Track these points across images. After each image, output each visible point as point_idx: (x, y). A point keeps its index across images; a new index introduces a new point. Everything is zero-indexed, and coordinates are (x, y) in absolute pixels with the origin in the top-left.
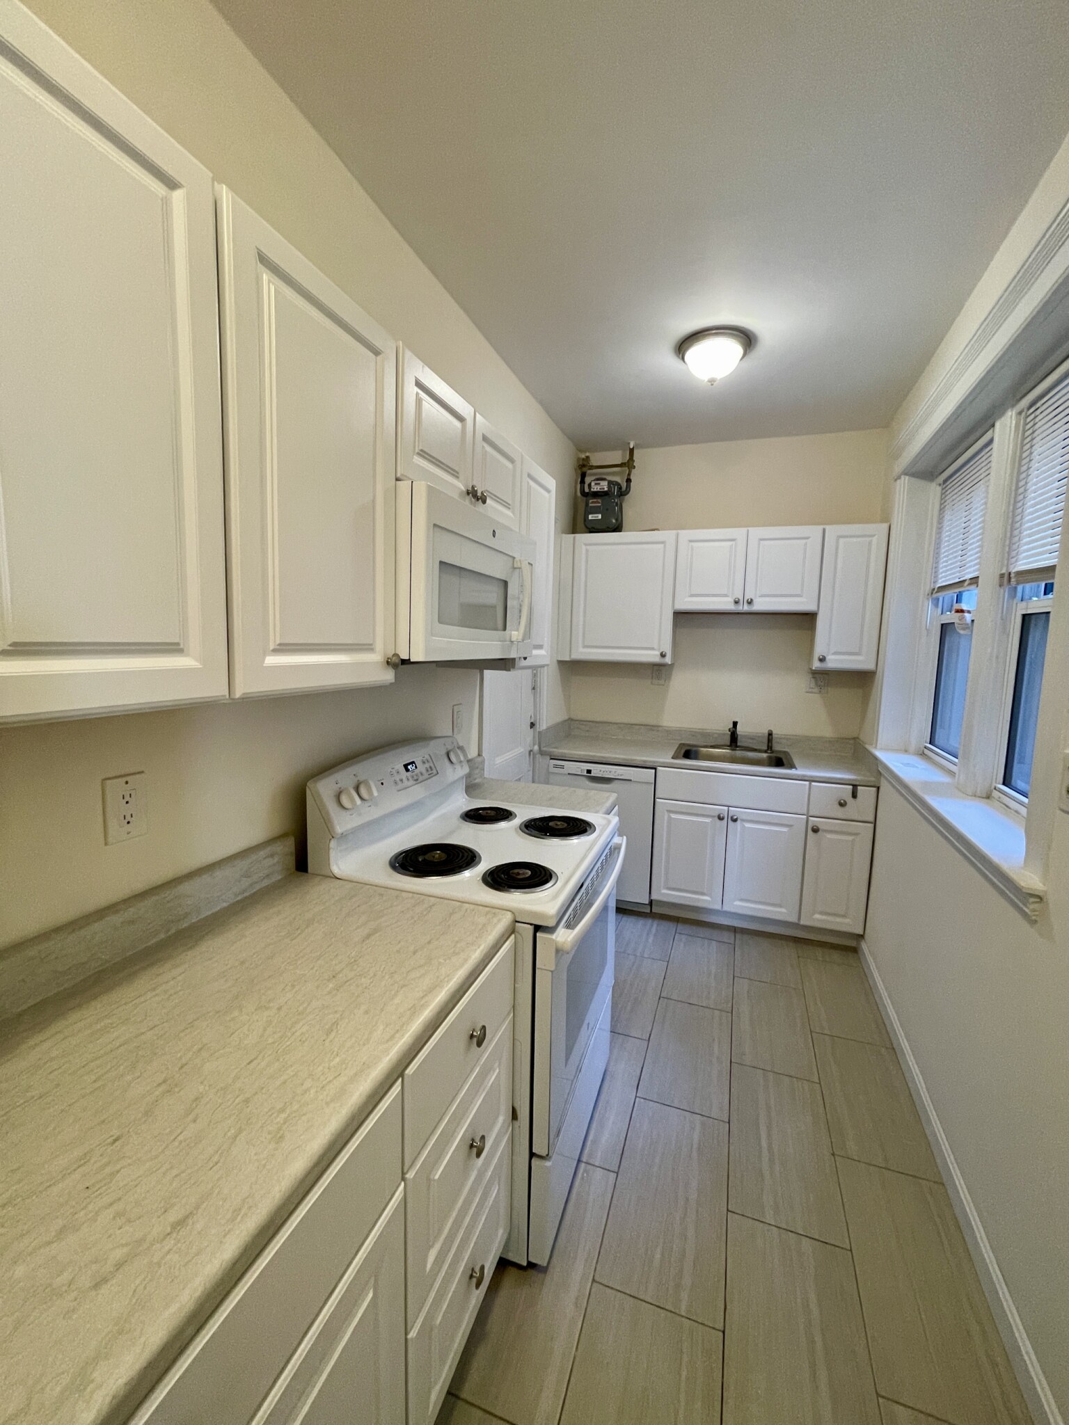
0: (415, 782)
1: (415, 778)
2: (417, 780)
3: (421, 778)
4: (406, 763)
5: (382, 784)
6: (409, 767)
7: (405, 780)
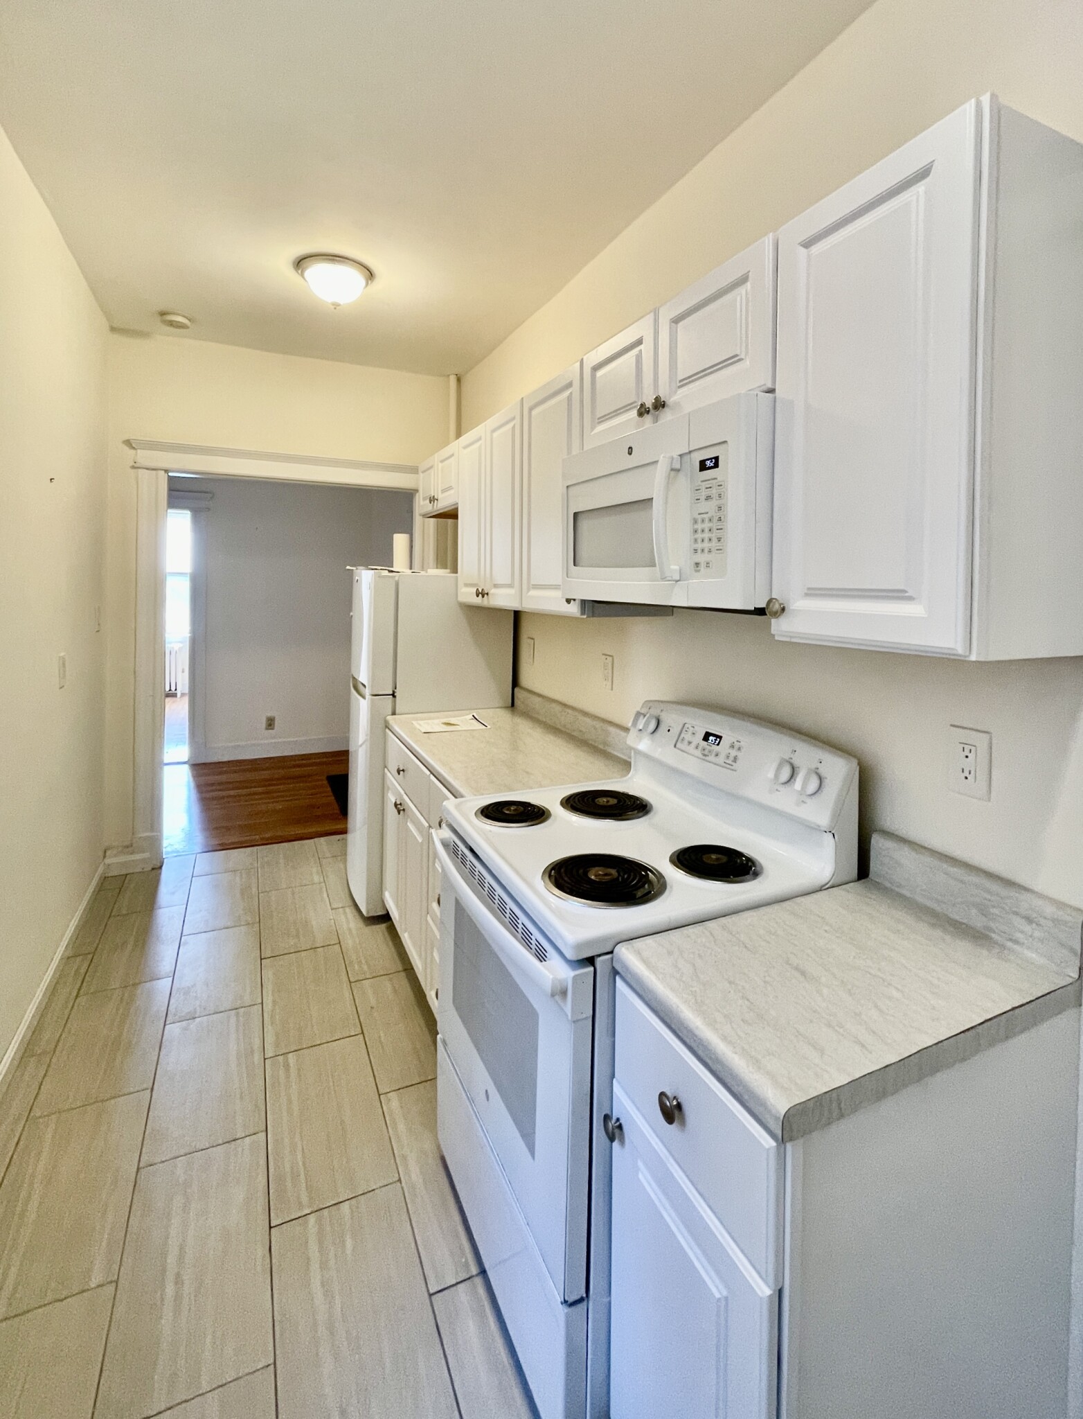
0: (701, 756)
1: (706, 752)
2: (705, 755)
3: (712, 758)
4: (710, 731)
5: (669, 730)
6: (711, 738)
7: (693, 745)
